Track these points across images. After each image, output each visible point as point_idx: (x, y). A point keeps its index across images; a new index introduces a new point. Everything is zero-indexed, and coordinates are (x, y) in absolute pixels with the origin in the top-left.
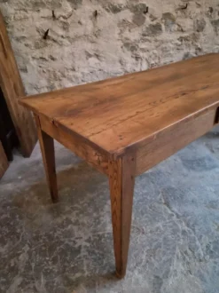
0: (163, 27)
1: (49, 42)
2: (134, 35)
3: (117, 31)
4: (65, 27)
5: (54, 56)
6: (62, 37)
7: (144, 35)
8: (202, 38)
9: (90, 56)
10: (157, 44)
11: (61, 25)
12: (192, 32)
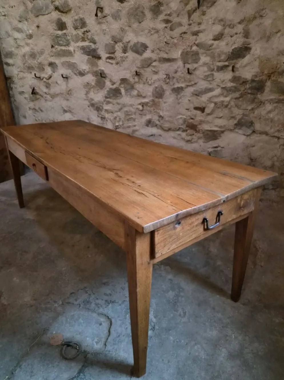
0: (123, 91)
1: (38, 96)
2: (98, 96)
3: (84, 92)
4: (48, 86)
5: (41, 109)
6: (46, 93)
7: (106, 97)
8: (164, 106)
9: (65, 111)
10: (119, 107)
11: (45, 84)
12: (152, 98)
